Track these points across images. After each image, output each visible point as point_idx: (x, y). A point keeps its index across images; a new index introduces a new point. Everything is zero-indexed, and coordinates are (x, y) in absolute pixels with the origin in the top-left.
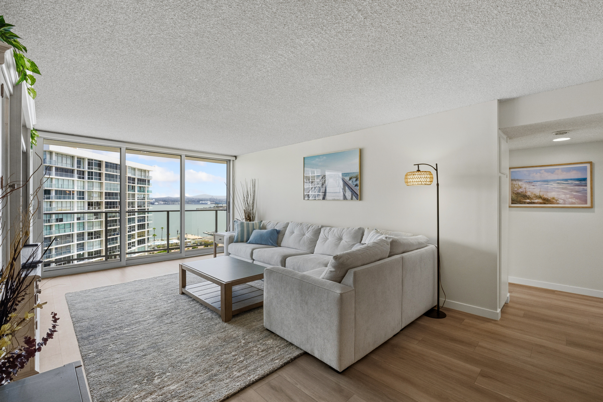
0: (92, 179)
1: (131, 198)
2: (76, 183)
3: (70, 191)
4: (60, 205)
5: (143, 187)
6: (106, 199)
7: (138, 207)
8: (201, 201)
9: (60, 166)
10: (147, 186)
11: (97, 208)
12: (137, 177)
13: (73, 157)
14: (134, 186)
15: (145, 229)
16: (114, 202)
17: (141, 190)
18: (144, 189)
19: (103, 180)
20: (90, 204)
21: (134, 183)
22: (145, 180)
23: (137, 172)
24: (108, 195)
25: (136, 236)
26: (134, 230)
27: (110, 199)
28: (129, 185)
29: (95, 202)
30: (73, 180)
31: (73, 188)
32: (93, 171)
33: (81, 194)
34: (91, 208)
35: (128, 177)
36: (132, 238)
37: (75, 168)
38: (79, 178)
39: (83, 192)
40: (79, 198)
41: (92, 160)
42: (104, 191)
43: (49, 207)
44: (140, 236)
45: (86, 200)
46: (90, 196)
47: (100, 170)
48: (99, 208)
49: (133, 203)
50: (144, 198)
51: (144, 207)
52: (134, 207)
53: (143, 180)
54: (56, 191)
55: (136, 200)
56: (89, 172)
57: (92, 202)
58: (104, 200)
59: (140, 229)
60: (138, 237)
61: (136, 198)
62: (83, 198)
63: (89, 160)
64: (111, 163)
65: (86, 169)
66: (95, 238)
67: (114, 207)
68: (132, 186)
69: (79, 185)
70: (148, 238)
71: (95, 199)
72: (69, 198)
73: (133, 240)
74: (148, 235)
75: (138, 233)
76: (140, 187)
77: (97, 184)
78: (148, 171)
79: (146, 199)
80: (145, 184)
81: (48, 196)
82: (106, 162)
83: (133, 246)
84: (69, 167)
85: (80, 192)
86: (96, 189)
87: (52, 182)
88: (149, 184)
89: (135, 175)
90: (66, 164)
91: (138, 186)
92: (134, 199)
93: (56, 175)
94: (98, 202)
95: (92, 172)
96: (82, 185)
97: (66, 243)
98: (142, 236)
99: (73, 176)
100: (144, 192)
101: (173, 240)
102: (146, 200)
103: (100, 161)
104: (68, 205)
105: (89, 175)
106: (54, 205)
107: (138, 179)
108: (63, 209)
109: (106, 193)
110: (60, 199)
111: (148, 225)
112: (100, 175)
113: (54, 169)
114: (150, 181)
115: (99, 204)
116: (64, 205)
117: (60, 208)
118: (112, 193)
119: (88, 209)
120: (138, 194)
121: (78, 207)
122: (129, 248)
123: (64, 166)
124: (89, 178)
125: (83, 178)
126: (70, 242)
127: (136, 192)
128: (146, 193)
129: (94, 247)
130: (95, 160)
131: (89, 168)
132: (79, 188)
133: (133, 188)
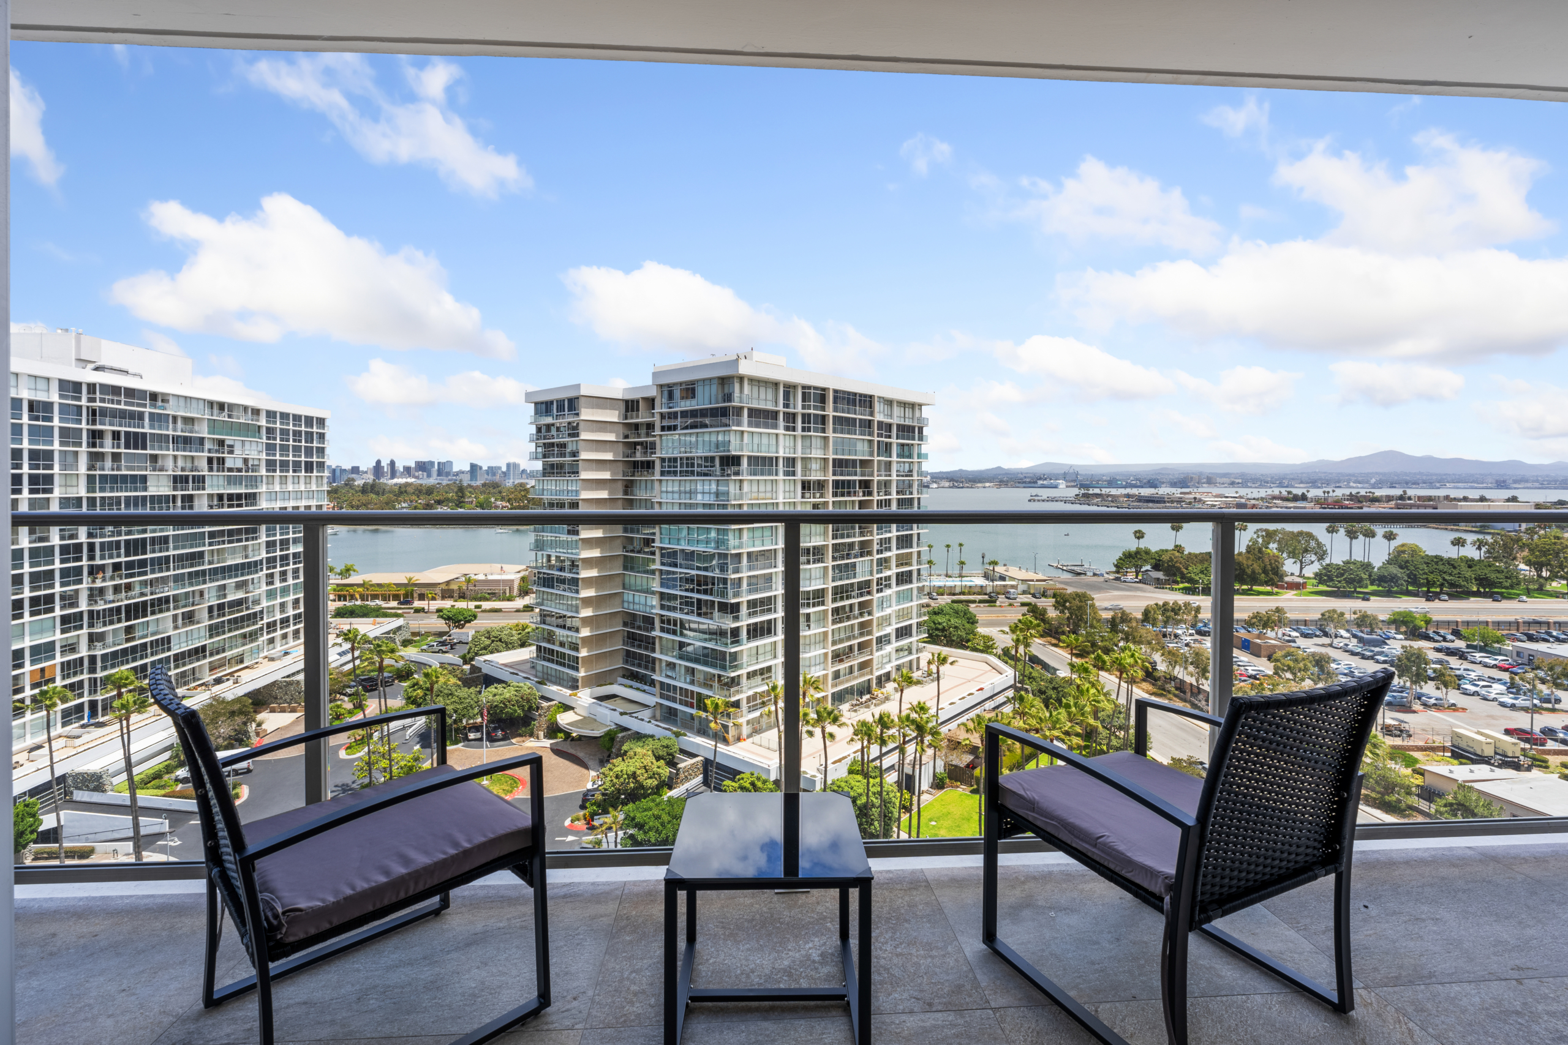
0: (809, 430)
1: (883, 473)
2: (781, 438)
3: (771, 458)
4: (755, 488)
5: (908, 445)
6: (834, 474)
7: (898, 493)
8: (1040, 479)
9: (755, 405)
10: (916, 442)
11: (818, 495)
12: (895, 421)
13: (776, 384)
14: (891, 443)
15: (911, 547)
16: (849, 481)
17: (906, 451)
18: (910, 450)
19: (830, 434)
20: (806, 486)
21: (890, 437)
22: (914, 427)
23: (897, 411)
24: (839, 464)
25: (893, 563)
26: (889, 549)
27: (842, 475)
28: (879, 442)
29: (814, 482)
30: (777, 435)
31: (777, 452)
32: (812, 411)
33: (791, 462)
34: (807, 495)
35: (879, 422)
36: (886, 568)
37: (781, 408)
38: (787, 428)
39: (794, 459)
40: (787, 473)
41: (809, 387)
42: (831, 456)
43: (738, 491)
44: (902, 564)
45: (799, 476)
46: (806, 470)
47: (823, 409)
48: (821, 496)
49: (887, 484)
50: (911, 471)
51: (911, 493)
52: (890, 494)
53: (909, 427)
54: (749, 457)
55: (894, 477)
56: (803, 415)
57: (809, 482)
58: (831, 478)
59: (903, 548)
60: (897, 566)
61: (894, 473)
62: (794, 474)
63: (804, 387)
64: (844, 392)
65: (799, 409)
66: (814, 562)
67: (849, 494)
68: (886, 443)
69: (787, 444)
70: (919, 570)
71: (815, 476)
72: (770, 474)
73: (888, 573)
74: (919, 563)
75: (897, 555)
76: (903, 445)
77: (819, 440)
78: (920, 405)
79: (915, 473)
80: (914, 439)
81: (736, 468)
82: (836, 391)
83: (886, 586)
84: (770, 407)
85: (788, 459)
86: (816, 453)
87: (742, 440)
88: (921, 438)
89: (891, 416)
90: (765, 401)
91: (898, 444)
92: (890, 476)
93: (750, 425)
94: (819, 481)
95: (809, 415)
96: (792, 444)
97: (764, 568)
98: (906, 564)
99: (775, 427)
100: (910, 456)
101: (973, 579)
102: (915, 477)
103: (824, 389)
104: (769, 488)
105: (803, 422)
106: (746, 487)
107: (898, 426)
108: (761, 495)
109: (834, 460)
110: (755, 474)
111: (919, 539)
112: (824, 418)
113: (746, 412)
114: (925, 429)
115: (821, 485)
116: (762, 488)
117: (755, 495)
118: (847, 460)
119: (803, 497)
120: (898, 462)
121: (785, 492)
122: (878, 591)
123: (762, 406)
124: (803, 429)
125: (794, 429)
126: (771, 567)
127: (894, 458)
128: (916, 460)
129: (813, 582)
130: (816, 388)
131: (804, 407)
132: (787, 450)
133: (888, 446)
